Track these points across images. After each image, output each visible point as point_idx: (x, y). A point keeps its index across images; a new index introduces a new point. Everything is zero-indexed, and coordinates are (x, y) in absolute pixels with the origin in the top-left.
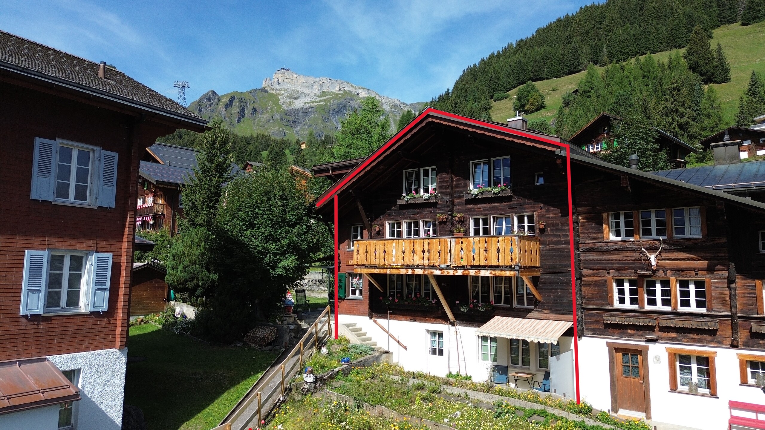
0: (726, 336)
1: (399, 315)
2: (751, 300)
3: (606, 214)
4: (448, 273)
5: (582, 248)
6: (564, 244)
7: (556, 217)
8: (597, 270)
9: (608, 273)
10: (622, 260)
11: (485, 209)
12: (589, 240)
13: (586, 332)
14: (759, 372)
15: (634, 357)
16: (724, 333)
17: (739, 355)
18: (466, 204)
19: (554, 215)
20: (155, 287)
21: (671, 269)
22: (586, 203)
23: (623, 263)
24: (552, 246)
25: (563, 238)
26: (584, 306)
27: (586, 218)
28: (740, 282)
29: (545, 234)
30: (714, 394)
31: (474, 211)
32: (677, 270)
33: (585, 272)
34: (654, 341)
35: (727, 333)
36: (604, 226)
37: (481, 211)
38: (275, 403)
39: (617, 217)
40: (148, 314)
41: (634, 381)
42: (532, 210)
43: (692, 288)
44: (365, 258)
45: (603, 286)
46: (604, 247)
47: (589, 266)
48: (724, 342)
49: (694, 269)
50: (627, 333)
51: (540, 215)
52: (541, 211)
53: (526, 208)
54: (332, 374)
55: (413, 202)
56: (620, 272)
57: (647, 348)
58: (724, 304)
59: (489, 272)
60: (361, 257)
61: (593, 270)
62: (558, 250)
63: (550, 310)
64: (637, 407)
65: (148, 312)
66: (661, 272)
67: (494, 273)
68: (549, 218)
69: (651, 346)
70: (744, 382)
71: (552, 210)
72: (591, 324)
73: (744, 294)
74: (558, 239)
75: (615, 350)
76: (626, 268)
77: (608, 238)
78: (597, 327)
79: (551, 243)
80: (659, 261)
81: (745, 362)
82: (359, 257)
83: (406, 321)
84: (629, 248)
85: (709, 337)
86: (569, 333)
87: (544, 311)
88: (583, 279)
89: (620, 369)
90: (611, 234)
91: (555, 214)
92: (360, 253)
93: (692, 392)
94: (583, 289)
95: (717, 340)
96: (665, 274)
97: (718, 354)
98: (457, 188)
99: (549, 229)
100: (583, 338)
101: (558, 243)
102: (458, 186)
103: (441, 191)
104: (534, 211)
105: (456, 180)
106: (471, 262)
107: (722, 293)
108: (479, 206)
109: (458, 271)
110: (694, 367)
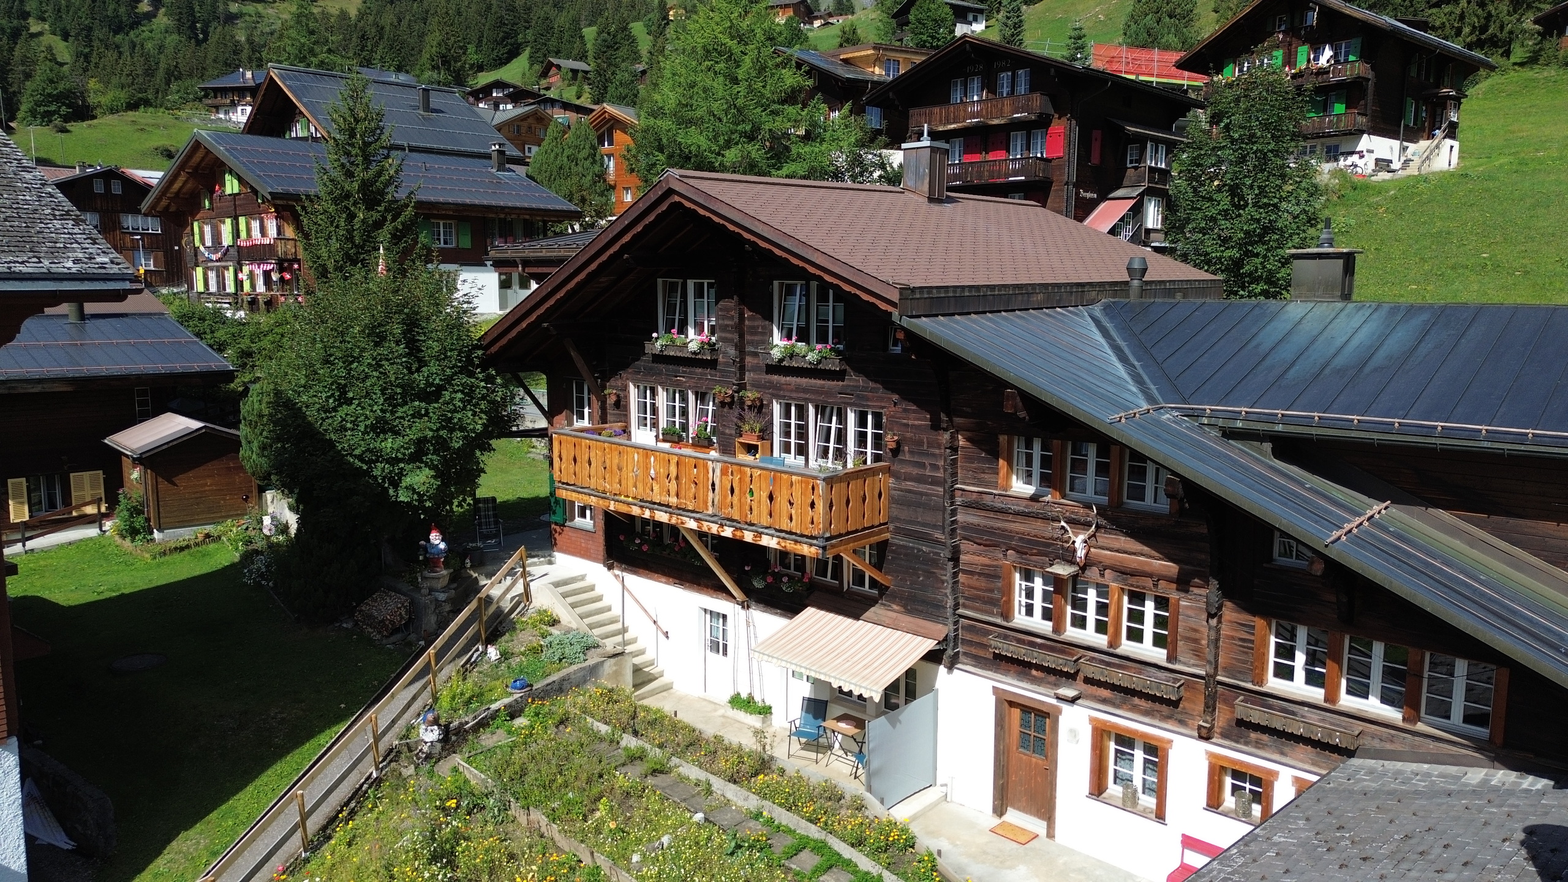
0: (1195, 714)
1: (656, 572)
2: (1243, 652)
3: (1006, 437)
4: (709, 529)
5: (960, 499)
6: (931, 484)
7: (921, 425)
8: (985, 545)
9: (1005, 555)
10: (1028, 535)
11: (799, 389)
12: (973, 485)
13: (962, 658)
14: (1245, 788)
15: (1040, 719)
16: (1192, 706)
17: (1211, 755)
18: (767, 373)
19: (916, 422)
20: (229, 469)
21: (1114, 569)
22: (969, 410)
23: (1029, 541)
24: (909, 485)
25: (930, 471)
26: (961, 611)
27: (968, 439)
28: (1230, 613)
29: (900, 457)
30: (1160, 815)
31: (780, 389)
32: (1123, 572)
33: (965, 546)
34: (1073, 701)
35: (1197, 708)
36: (1001, 461)
37: (792, 391)
38: (357, 786)
39: (1029, 446)
40: (221, 520)
41: (1036, 764)
42: (879, 404)
43: (1149, 608)
44: (572, 471)
45: (996, 577)
46: (998, 504)
47: (972, 537)
48: (1190, 722)
49: (1149, 575)
50: (1030, 675)
51: (892, 417)
52: (894, 409)
53: (868, 399)
54: (483, 718)
55: (672, 353)
56: (1024, 556)
57: (1059, 711)
58: (1198, 653)
59: (775, 540)
60: (567, 468)
61: (980, 544)
62: (921, 494)
63: (905, 607)
64: (1038, 811)
65: (220, 517)
66: (1095, 570)
67: (783, 544)
68: (907, 425)
69: (1065, 708)
70: (1214, 803)
71: (914, 411)
72: (972, 645)
73: (1233, 638)
74: (921, 471)
75: (1006, 703)
76: (1035, 551)
77: (1008, 487)
78: (981, 653)
79: (908, 478)
80: (1092, 550)
81: (1218, 768)
82: (563, 467)
83: (669, 584)
84: (1041, 514)
85: (1165, 709)
86: (933, 657)
87: (895, 607)
88: (962, 557)
89: (1015, 738)
90: (1014, 477)
91: (918, 419)
92: (564, 460)
93: (1129, 803)
94: (961, 577)
95: (1179, 717)
96: (1102, 575)
97: (1174, 744)
98: (752, 334)
99: (906, 448)
100: (955, 671)
101: (920, 479)
102: (754, 331)
103: (724, 335)
104: (883, 408)
105: (750, 318)
106: (746, 516)
107: (1196, 631)
108: (788, 378)
109: (725, 528)
110: (1139, 755)
